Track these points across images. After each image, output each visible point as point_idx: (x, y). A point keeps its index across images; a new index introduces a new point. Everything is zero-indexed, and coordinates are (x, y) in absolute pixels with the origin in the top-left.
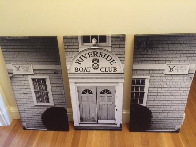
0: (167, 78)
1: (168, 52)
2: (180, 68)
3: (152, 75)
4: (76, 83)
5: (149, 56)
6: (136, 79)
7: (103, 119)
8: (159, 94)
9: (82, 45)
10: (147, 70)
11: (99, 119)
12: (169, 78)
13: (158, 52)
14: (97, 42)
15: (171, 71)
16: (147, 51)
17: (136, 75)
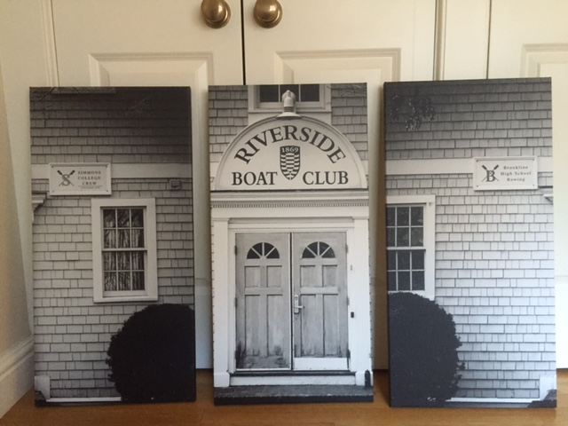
0: (482, 201)
1: (474, 126)
2: (513, 171)
3: (441, 192)
4: (231, 221)
5: (425, 136)
6: (396, 207)
7: (309, 355)
8: (468, 256)
9: (258, 107)
10: (426, 177)
11: (295, 356)
12: (489, 200)
13: (449, 126)
14: (296, 100)
15: (491, 178)
16: (420, 123)
17: (397, 192)
